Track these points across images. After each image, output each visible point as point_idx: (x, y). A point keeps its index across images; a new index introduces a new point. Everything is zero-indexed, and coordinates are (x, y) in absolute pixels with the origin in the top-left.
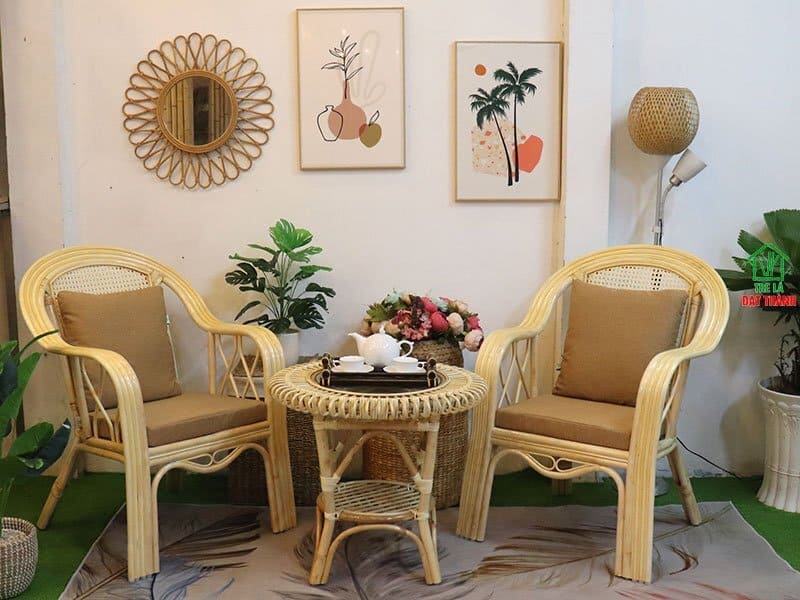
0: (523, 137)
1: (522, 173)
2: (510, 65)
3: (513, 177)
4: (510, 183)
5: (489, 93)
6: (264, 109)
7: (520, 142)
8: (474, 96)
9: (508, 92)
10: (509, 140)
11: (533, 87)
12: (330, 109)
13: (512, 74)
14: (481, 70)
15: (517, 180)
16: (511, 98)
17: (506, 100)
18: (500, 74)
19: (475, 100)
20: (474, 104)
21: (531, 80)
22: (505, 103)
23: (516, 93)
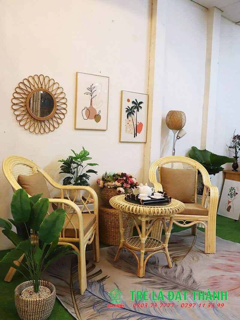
0: (138, 123)
1: (137, 133)
2: (136, 100)
3: (135, 135)
4: (135, 137)
5: (130, 108)
6: (64, 106)
7: (138, 124)
8: (127, 108)
9: (135, 108)
10: (135, 123)
11: (141, 107)
12: (86, 108)
13: (136, 103)
14: (128, 100)
15: (136, 136)
16: (136, 110)
17: (135, 111)
18: (133, 102)
19: (127, 110)
20: (126, 111)
21: (141, 105)
22: (134, 112)
23: (137, 109)
